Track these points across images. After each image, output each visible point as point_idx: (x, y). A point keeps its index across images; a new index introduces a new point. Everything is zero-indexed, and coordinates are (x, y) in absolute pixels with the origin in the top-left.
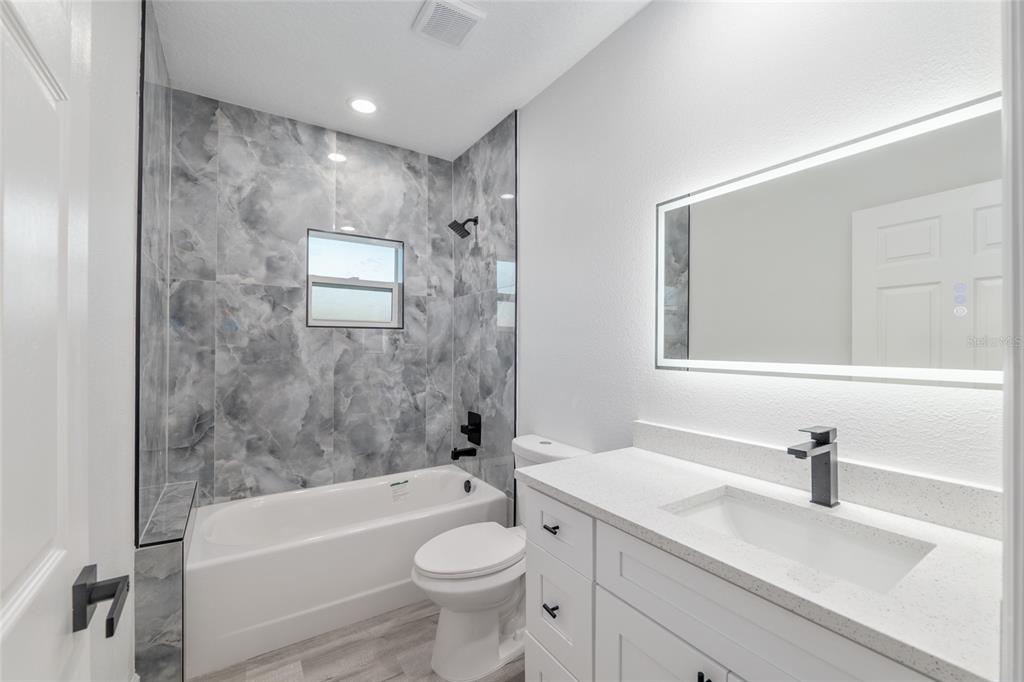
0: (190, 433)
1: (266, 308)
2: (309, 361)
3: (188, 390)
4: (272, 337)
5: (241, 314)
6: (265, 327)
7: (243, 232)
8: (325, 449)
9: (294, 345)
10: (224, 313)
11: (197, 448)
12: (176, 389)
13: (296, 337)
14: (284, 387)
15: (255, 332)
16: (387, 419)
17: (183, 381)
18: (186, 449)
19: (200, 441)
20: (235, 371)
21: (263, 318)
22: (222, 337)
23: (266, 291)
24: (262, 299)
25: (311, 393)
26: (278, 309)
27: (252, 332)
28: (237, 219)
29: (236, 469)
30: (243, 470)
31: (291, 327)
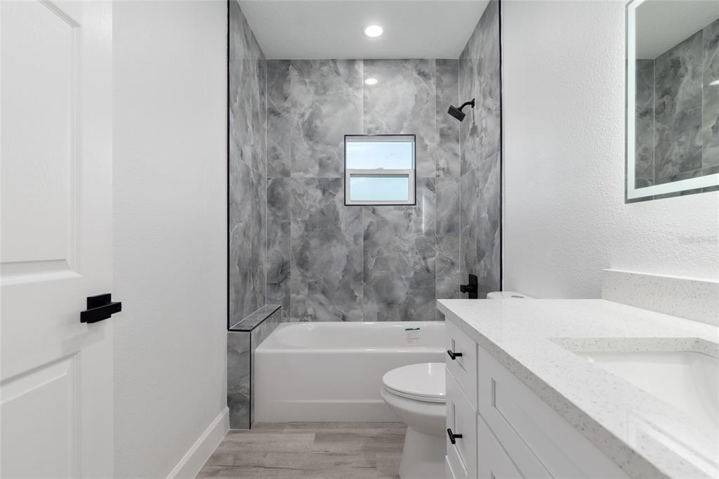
0: (278, 275)
1: (319, 193)
2: (346, 230)
3: (277, 247)
4: (323, 214)
5: (305, 198)
6: (318, 206)
7: (305, 143)
8: (357, 295)
9: (337, 219)
10: (296, 199)
11: (281, 284)
12: (271, 247)
13: (338, 213)
14: (330, 248)
15: (313, 210)
16: (403, 277)
17: (274, 240)
18: (276, 284)
19: (283, 280)
20: (302, 236)
21: (317, 200)
22: (294, 214)
23: (319, 182)
24: (317, 187)
25: (348, 253)
26: (327, 194)
27: (311, 210)
28: (302, 135)
29: (303, 302)
30: (306, 302)
31: (335, 207)
